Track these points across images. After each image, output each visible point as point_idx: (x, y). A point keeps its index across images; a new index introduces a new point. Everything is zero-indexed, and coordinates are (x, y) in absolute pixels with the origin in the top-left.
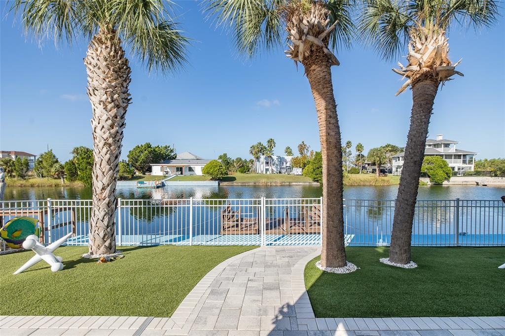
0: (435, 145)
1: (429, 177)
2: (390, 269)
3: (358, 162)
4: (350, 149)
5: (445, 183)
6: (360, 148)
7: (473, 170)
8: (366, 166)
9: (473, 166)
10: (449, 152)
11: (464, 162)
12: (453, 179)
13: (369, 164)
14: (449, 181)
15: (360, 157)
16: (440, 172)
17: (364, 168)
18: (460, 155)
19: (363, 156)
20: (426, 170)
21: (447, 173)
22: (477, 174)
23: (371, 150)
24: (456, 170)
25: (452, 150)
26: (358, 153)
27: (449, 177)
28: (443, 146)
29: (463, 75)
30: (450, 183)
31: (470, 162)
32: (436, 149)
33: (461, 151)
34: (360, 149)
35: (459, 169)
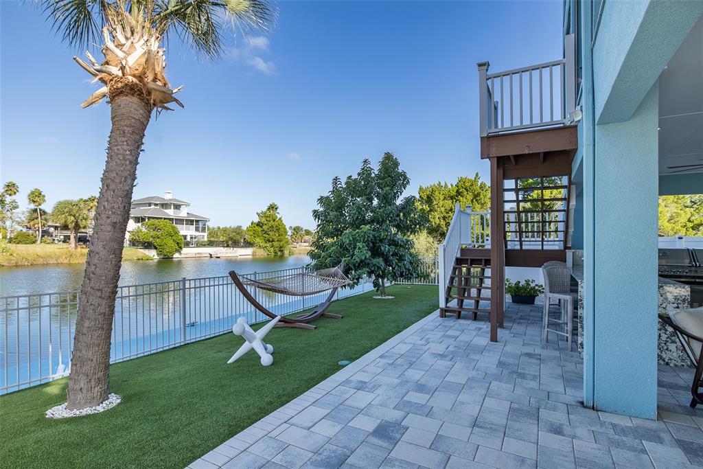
0: (162, 205)
1: (156, 248)
2: (66, 427)
3: (32, 223)
4: (13, 197)
5: (176, 255)
6: (36, 196)
7: (206, 239)
8: (52, 230)
9: (206, 234)
10: (180, 215)
11: (197, 229)
12: (185, 250)
13: (56, 228)
14: (180, 254)
15: (36, 213)
16: (170, 243)
17: (45, 233)
18: (192, 221)
19: (43, 213)
20: (151, 239)
21: (178, 243)
22: (211, 244)
23: (60, 203)
24: (188, 239)
25: (183, 213)
26: (32, 206)
27: (181, 248)
28: (172, 207)
29: (183, 107)
30: (182, 256)
31: (203, 230)
32: (165, 210)
33: (194, 216)
34: (36, 199)
35: (191, 238)
